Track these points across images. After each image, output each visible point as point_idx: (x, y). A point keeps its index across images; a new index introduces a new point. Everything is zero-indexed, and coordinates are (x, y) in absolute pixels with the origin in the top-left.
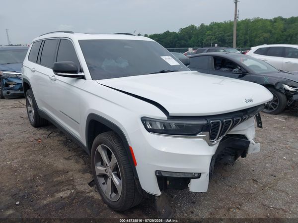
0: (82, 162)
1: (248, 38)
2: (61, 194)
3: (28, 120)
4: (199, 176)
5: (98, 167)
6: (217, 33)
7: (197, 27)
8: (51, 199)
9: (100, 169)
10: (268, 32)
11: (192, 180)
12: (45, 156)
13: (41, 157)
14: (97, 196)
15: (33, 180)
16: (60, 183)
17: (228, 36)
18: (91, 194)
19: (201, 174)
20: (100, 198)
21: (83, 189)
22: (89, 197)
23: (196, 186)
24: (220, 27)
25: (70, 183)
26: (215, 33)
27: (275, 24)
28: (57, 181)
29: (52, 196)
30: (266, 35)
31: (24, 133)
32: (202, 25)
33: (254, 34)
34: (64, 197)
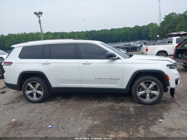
5: (140, 93)
6: (14, 41)
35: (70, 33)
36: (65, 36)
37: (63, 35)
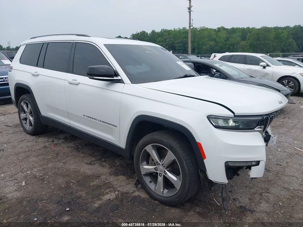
0: (108, 166)
1: (196, 45)
2: (107, 197)
3: (22, 128)
4: (258, 163)
5: (145, 167)
6: (168, 40)
7: (148, 33)
8: (100, 202)
9: (147, 168)
10: (213, 40)
11: (252, 168)
12: (65, 163)
13: (61, 164)
14: (143, 195)
15: (68, 186)
16: (98, 187)
17: (178, 43)
18: (136, 194)
19: (259, 161)
20: (147, 196)
21: (125, 191)
22: (136, 197)
23: (256, 172)
24: (170, 34)
25: (109, 186)
26: (166, 39)
27: (219, 33)
28: (93, 186)
29: (100, 199)
30: (212, 43)
31: (24, 142)
32: (153, 32)
33: (201, 42)
34: (112, 199)
35: (259, 29)
36: (249, 34)
37: (247, 33)
